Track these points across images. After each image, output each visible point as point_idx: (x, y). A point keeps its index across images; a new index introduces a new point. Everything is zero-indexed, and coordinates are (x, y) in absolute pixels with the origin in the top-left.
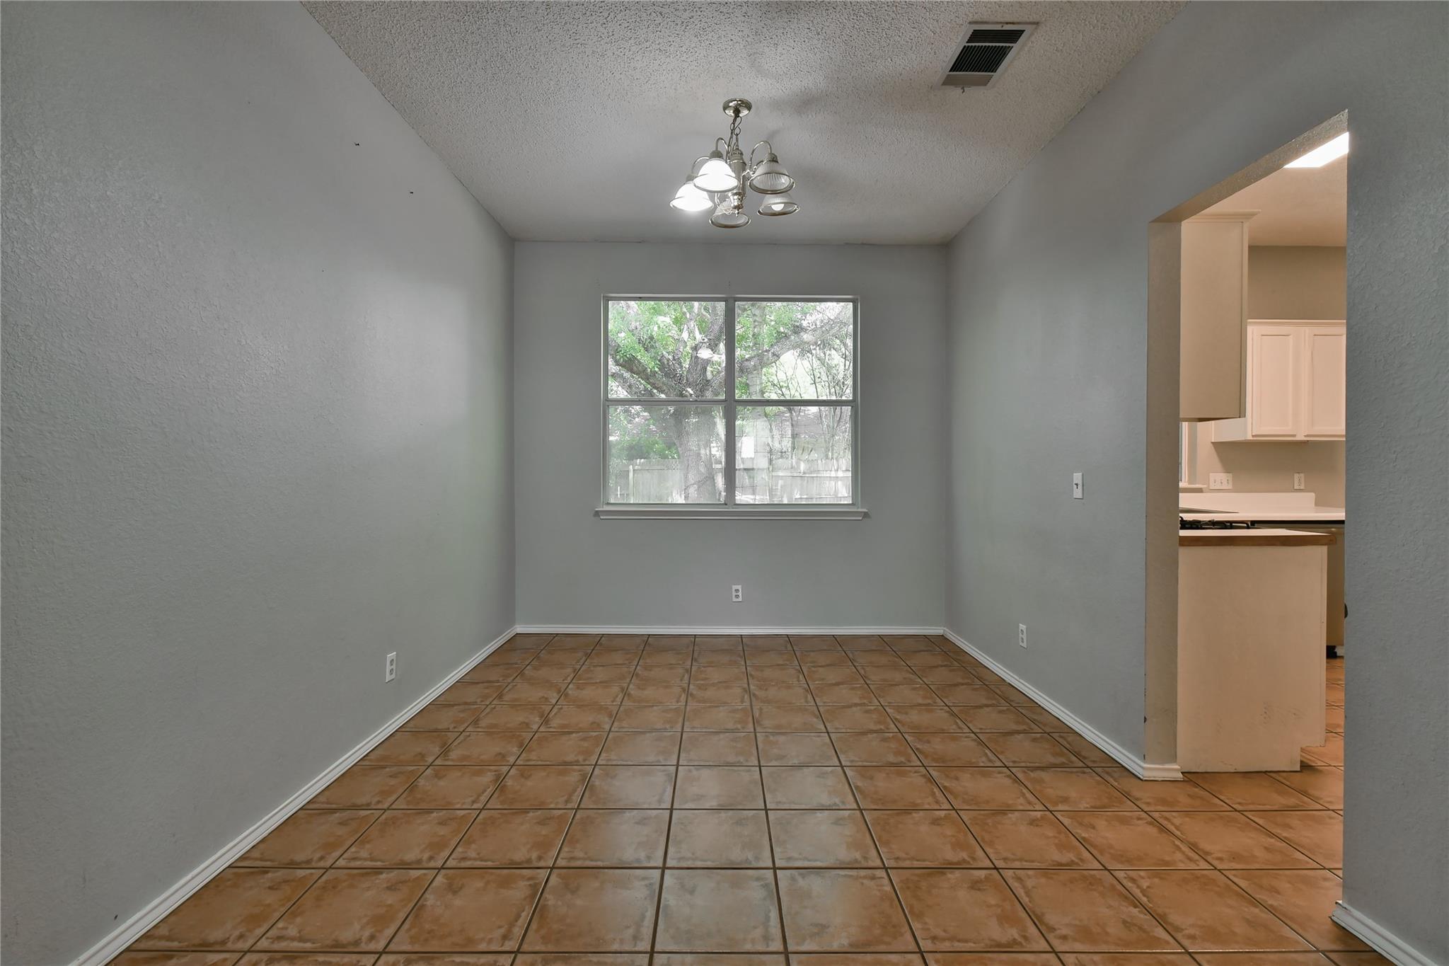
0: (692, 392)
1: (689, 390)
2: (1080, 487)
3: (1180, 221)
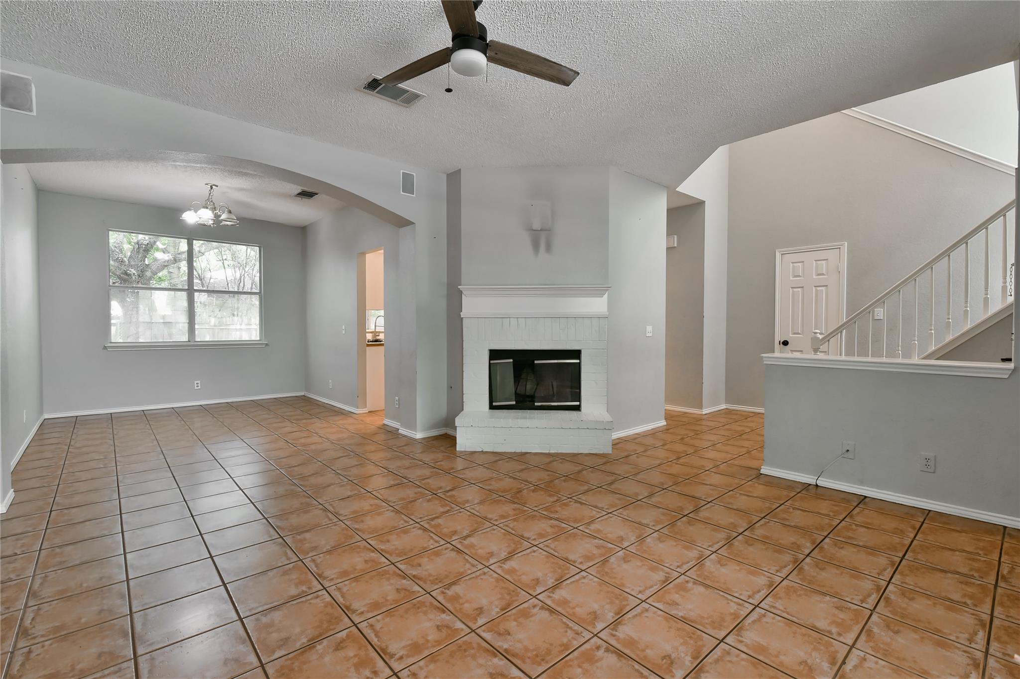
0: (134, 272)
1: (132, 270)
2: (344, 330)
3: (365, 254)
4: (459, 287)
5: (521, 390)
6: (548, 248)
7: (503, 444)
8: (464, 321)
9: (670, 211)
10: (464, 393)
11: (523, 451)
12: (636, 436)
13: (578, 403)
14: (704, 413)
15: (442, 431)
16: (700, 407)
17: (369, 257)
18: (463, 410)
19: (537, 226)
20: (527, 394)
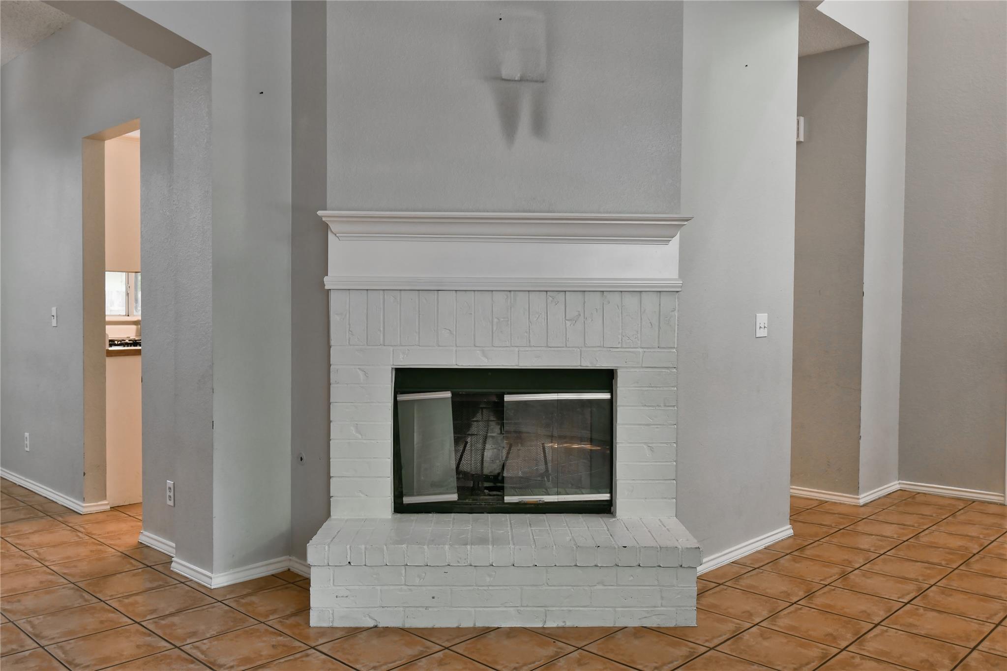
2: (55, 317)
3: (104, 140)
4: (320, 213)
5: (470, 464)
6: (539, 126)
7: (427, 608)
8: (334, 297)
9: (805, 61)
10: (332, 475)
11: (479, 624)
12: (736, 568)
13: (606, 497)
14: (862, 502)
15: (278, 565)
16: (855, 490)
17: (111, 146)
18: (328, 515)
19: (511, 68)
20: (486, 471)
